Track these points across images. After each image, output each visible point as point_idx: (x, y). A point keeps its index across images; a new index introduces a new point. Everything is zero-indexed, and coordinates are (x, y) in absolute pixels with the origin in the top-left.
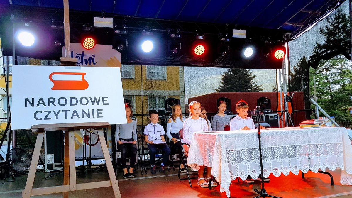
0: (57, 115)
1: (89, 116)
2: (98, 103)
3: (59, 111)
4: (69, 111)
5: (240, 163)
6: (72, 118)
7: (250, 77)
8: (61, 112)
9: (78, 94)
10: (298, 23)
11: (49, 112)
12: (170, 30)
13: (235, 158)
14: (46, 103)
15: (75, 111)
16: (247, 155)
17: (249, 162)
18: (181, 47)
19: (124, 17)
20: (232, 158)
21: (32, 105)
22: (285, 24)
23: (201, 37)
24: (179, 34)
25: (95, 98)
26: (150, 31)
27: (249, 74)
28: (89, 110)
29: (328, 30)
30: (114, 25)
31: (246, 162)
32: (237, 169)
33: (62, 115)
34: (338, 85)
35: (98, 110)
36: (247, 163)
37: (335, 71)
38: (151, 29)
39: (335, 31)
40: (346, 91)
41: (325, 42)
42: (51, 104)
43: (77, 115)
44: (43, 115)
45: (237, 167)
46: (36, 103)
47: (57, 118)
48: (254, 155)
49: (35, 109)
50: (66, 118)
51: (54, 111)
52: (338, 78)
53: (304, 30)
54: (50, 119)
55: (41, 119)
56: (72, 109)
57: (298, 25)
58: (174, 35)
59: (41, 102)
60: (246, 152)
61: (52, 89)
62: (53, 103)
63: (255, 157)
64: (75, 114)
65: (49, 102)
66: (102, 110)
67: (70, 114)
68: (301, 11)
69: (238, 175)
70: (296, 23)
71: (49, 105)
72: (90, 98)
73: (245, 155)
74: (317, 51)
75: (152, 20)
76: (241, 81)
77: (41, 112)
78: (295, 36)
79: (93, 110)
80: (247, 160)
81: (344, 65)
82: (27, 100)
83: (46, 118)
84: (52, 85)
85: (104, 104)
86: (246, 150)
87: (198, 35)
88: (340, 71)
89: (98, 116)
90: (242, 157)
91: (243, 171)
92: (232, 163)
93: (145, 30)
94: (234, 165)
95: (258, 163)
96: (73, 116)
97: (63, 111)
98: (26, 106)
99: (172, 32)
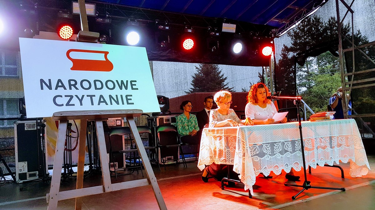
0: (81, 101)
1: (117, 103)
2: (126, 88)
3: (83, 96)
4: (94, 96)
5: (263, 158)
6: (99, 104)
7: (222, 78)
8: (85, 97)
9: (103, 76)
10: (285, 19)
11: (72, 97)
12: (157, 21)
13: (257, 153)
14: (67, 85)
15: (101, 96)
16: (269, 149)
17: (272, 157)
18: (169, 40)
19: (106, 4)
20: (254, 153)
21: (50, 87)
22: (272, 19)
23: (190, 31)
24: (167, 26)
25: (122, 82)
26: (136, 21)
27: (221, 75)
28: (117, 96)
29: (295, 32)
30: (96, 13)
31: (268, 157)
32: (260, 165)
33: (87, 100)
34: (305, 88)
35: (127, 96)
36: (270, 158)
37: (302, 73)
38: (136, 18)
39: (301, 34)
40: (313, 93)
41: (293, 44)
42: (72, 87)
43: (105, 101)
44: (65, 100)
45: (260, 162)
46: (54, 85)
47: (81, 104)
48: (276, 149)
49: (54, 93)
50: (92, 104)
51: (77, 96)
52: (304, 81)
53: (289, 28)
54: (74, 105)
55: (62, 105)
56: (98, 93)
57: (284, 22)
58: (162, 27)
59: (60, 85)
60: (267, 146)
61: (72, 69)
62: (74, 86)
63: (277, 151)
64: (102, 100)
65: (70, 85)
66: (131, 96)
67: (96, 100)
68: (288, 7)
69: (261, 171)
70: (282, 19)
71: (70, 89)
72: (117, 81)
73: (267, 150)
74: (285, 53)
75: (137, 9)
76: (213, 83)
77: (61, 96)
78: (281, 33)
79: (121, 96)
80: (269, 155)
81: (310, 68)
82: (42, 81)
83: (68, 104)
84: (71, 64)
85: (133, 89)
86: (268, 143)
87: (187, 28)
88: (306, 74)
89: (128, 103)
90: (264, 152)
91: (265, 166)
92: (254, 158)
93: (130, 20)
94: (257, 161)
95: (280, 157)
96: (100, 102)
97: (87, 96)
98: (42, 88)
99: (160, 24)
